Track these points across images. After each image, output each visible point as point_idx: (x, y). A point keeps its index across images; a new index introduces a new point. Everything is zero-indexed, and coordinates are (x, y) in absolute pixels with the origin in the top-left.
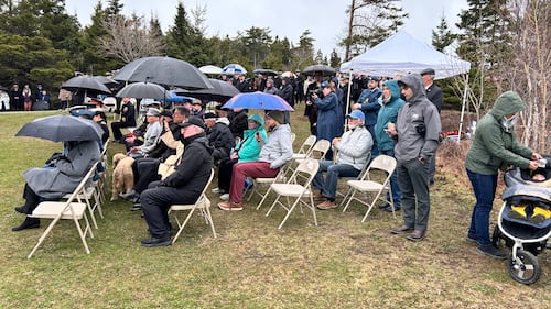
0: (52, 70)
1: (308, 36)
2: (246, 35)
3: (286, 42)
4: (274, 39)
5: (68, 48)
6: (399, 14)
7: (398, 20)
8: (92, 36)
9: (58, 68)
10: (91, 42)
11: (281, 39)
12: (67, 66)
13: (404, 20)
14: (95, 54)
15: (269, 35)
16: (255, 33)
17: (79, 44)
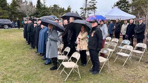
0: (2, 16)
1: (70, 7)
2: (52, 6)
3: (63, 9)
4: (60, 8)
5: (6, 10)
6: (95, 2)
7: (94, 3)
8: (13, 6)
9: (4, 15)
10: (13, 8)
11: (62, 8)
12: (7, 15)
13: (96, 3)
14: (14, 11)
15: (59, 6)
16: (55, 6)
17: (9, 8)
